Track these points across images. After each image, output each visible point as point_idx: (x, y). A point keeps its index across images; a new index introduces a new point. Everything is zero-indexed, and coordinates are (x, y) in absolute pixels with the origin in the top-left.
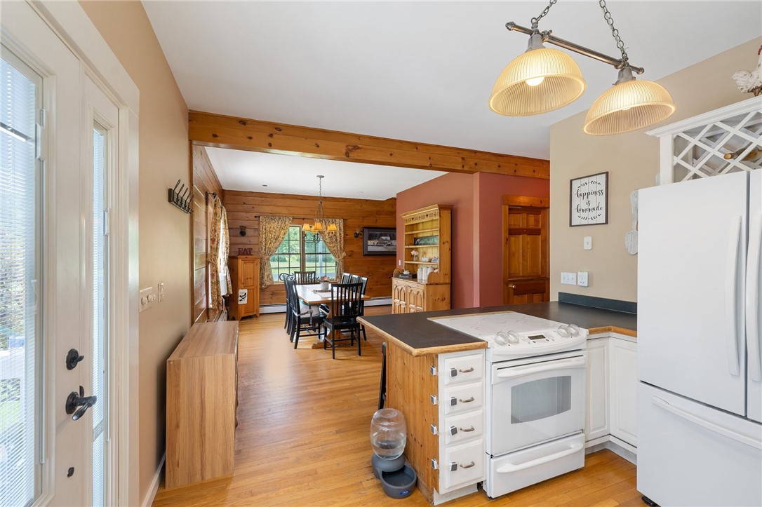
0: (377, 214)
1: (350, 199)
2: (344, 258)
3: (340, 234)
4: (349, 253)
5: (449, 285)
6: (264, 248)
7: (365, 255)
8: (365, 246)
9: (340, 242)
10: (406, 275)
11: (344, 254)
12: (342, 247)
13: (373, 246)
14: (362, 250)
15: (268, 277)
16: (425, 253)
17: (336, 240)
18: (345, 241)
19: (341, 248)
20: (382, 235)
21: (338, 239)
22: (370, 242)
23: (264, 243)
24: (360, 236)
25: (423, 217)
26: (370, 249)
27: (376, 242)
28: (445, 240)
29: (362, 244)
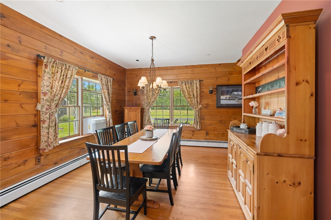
0: (229, 74)
1: (206, 65)
2: (200, 109)
3: (197, 91)
4: (205, 106)
5: (312, 161)
6: (146, 102)
7: (218, 107)
8: (219, 100)
9: (197, 97)
10: (242, 129)
11: (200, 106)
12: (199, 101)
13: (225, 100)
14: (216, 104)
15: (147, 121)
16: (267, 104)
17: (194, 96)
18: (201, 96)
19: (197, 102)
20: (233, 91)
21: (195, 95)
22: (222, 97)
23: (146, 99)
24: (214, 92)
25: (261, 54)
26: (223, 102)
27: (228, 96)
28: (300, 79)
29: (216, 98)
